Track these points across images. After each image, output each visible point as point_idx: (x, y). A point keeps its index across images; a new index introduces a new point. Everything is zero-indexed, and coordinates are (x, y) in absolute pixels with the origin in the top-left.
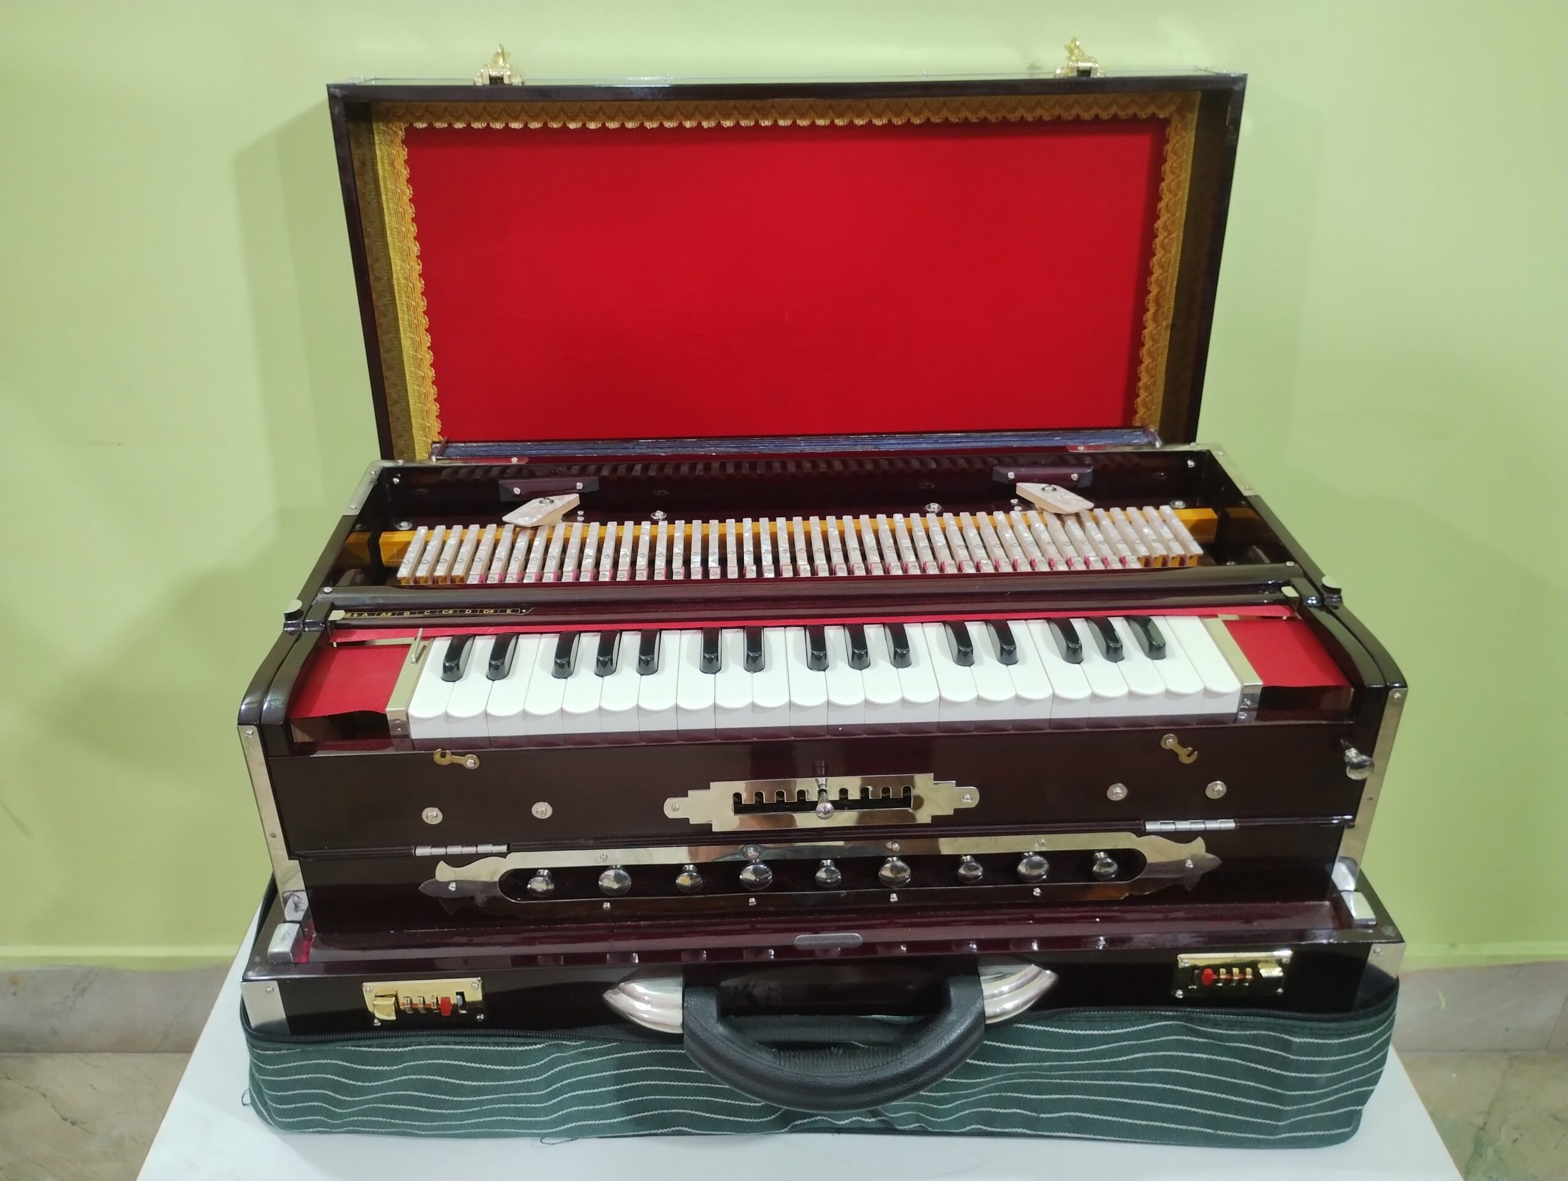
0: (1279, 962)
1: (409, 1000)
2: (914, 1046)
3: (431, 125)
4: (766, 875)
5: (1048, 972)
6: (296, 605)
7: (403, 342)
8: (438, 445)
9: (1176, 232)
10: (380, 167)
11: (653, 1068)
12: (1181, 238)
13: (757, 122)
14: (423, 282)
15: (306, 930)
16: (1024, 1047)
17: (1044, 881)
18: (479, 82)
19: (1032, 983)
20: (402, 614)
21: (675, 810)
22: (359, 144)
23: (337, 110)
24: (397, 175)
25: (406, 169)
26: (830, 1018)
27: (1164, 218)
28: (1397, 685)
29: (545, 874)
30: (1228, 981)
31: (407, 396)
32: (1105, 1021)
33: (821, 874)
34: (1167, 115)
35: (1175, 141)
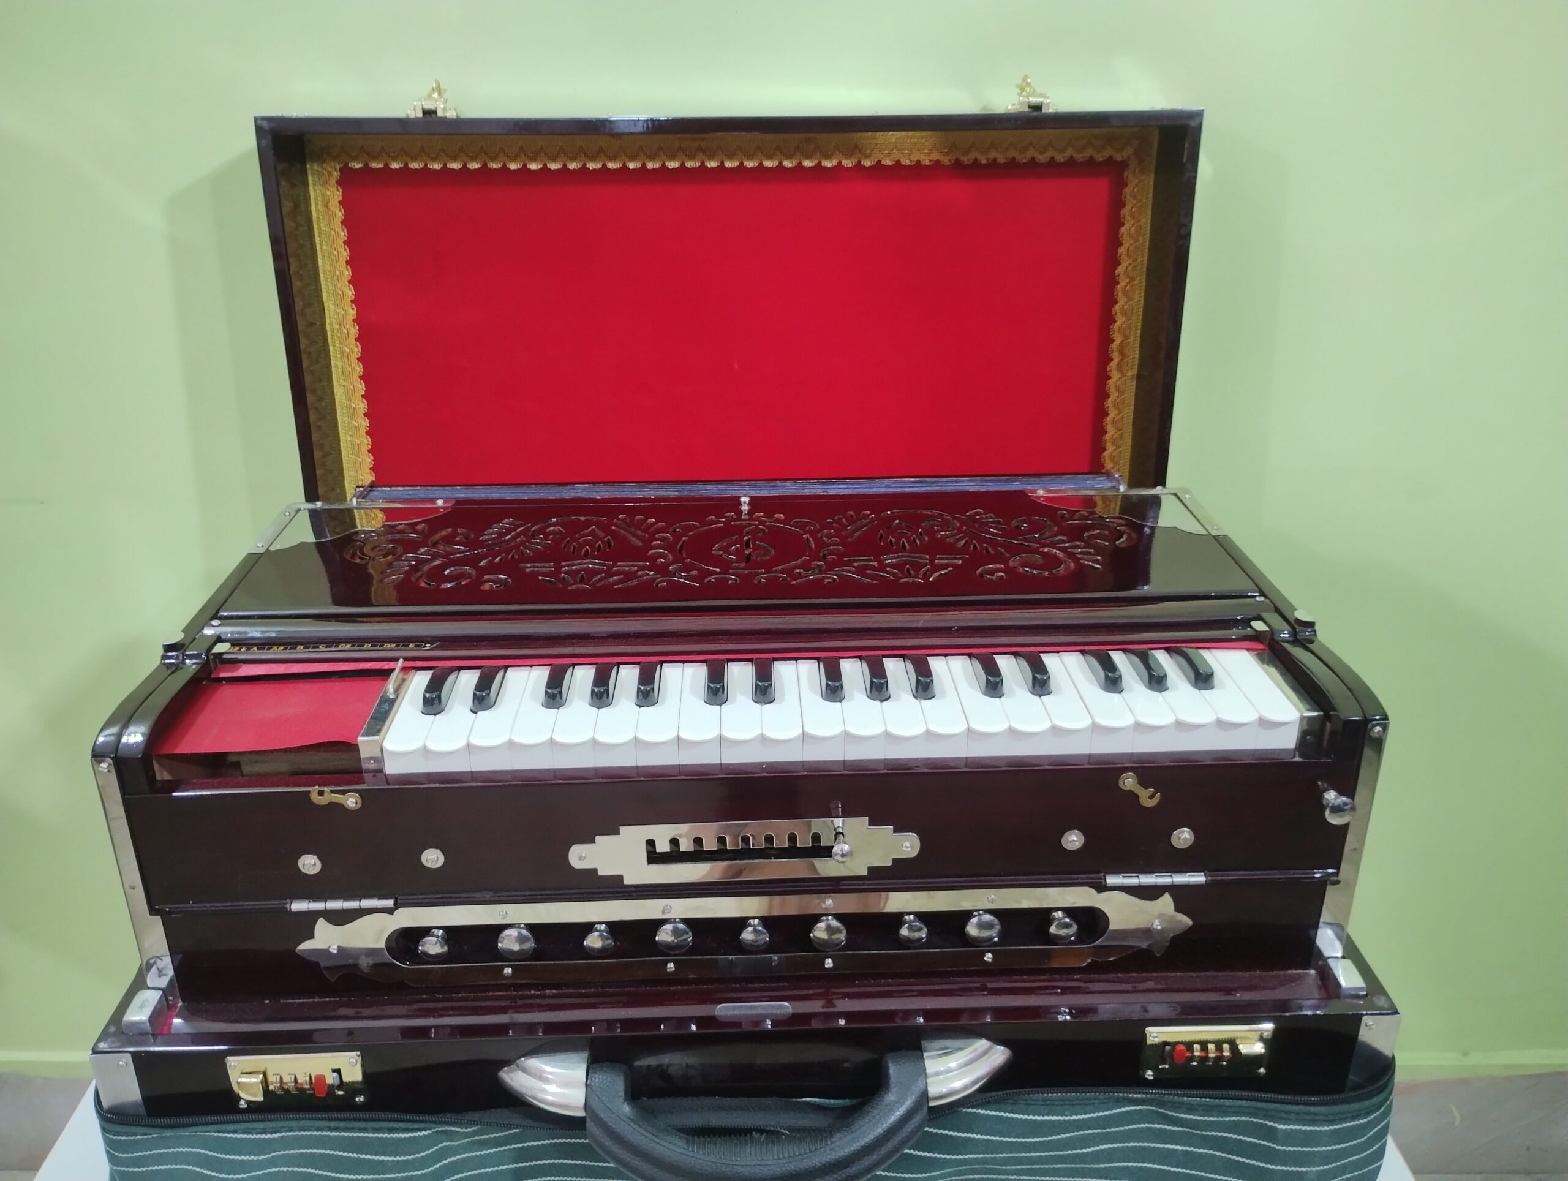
0: (1261, 1038)
1: (278, 1078)
2: (846, 1130)
3: (366, 165)
4: (686, 937)
5: (1001, 1048)
7: (335, 390)
8: (361, 489)
9: (1138, 279)
10: (313, 208)
11: (557, 1161)
12: (1144, 284)
13: (703, 163)
14: (357, 328)
15: (171, 998)
16: (974, 1136)
17: (995, 944)
18: (412, 115)
19: (983, 1060)
20: (295, 648)
21: (581, 858)
22: (293, 185)
23: (264, 143)
24: (332, 216)
25: (340, 210)
26: (755, 1100)
27: (1125, 263)
28: (1377, 717)
29: (440, 934)
30: (1204, 1059)
31: (340, 447)
32: (1065, 1105)
33: (747, 936)
34: (1125, 158)
35: (1133, 184)
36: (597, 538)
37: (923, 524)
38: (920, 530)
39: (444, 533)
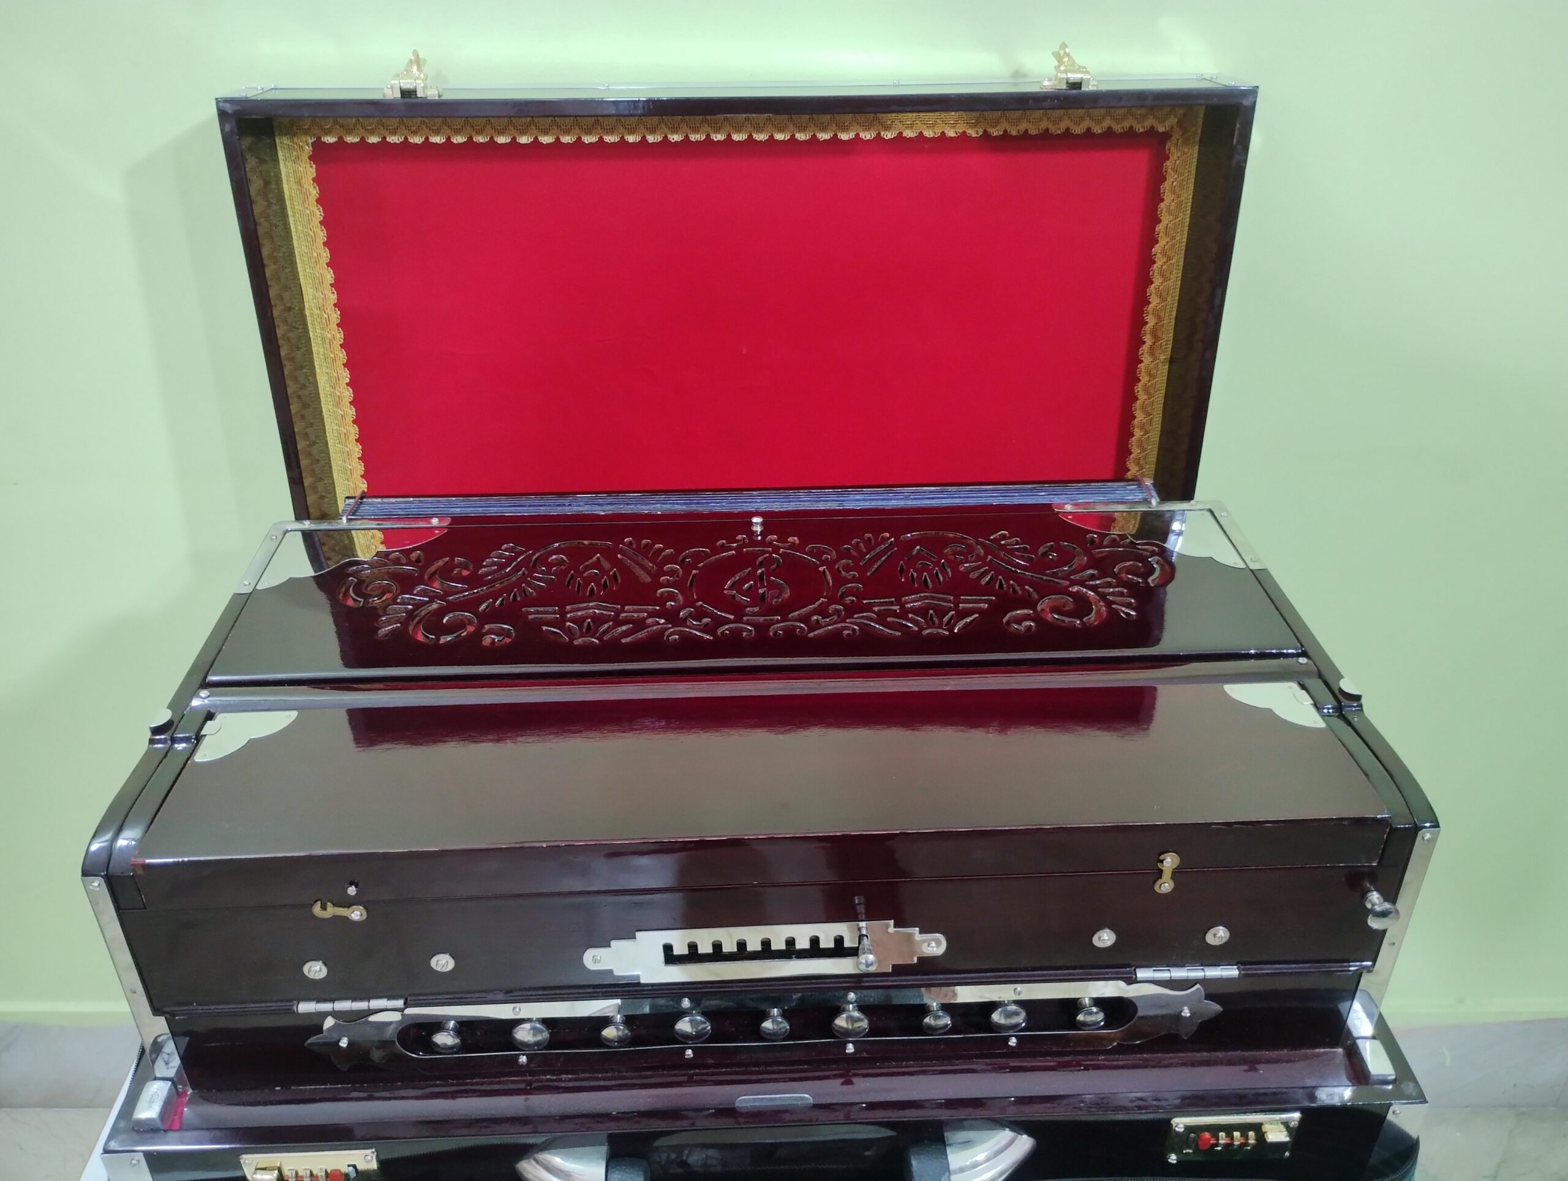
0: (1286, 1124)
1: (294, 1172)
3: (341, 139)
4: (704, 1026)
5: (1025, 1137)
6: (164, 716)
7: (318, 378)
8: (352, 501)
9: (1176, 258)
10: (285, 186)
12: (1182, 263)
13: (708, 136)
14: (339, 313)
15: (180, 1087)
17: (1022, 1030)
18: (389, 96)
19: (1005, 1152)
21: (595, 961)
22: (262, 161)
23: (228, 127)
24: (305, 195)
25: (314, 188)
27: (1163, 241)
28: (1427, 823)
29: (452, 1026)
30: (1226, 1146)
31: (325, 437)
33: (768, 1025)
34: (1167, 129)
35: (1175, 157)
36: (604, 572)
37: (946, 551)
38: (943, 561)
39: (440, 563)
